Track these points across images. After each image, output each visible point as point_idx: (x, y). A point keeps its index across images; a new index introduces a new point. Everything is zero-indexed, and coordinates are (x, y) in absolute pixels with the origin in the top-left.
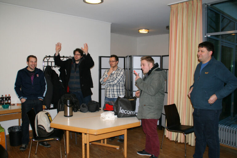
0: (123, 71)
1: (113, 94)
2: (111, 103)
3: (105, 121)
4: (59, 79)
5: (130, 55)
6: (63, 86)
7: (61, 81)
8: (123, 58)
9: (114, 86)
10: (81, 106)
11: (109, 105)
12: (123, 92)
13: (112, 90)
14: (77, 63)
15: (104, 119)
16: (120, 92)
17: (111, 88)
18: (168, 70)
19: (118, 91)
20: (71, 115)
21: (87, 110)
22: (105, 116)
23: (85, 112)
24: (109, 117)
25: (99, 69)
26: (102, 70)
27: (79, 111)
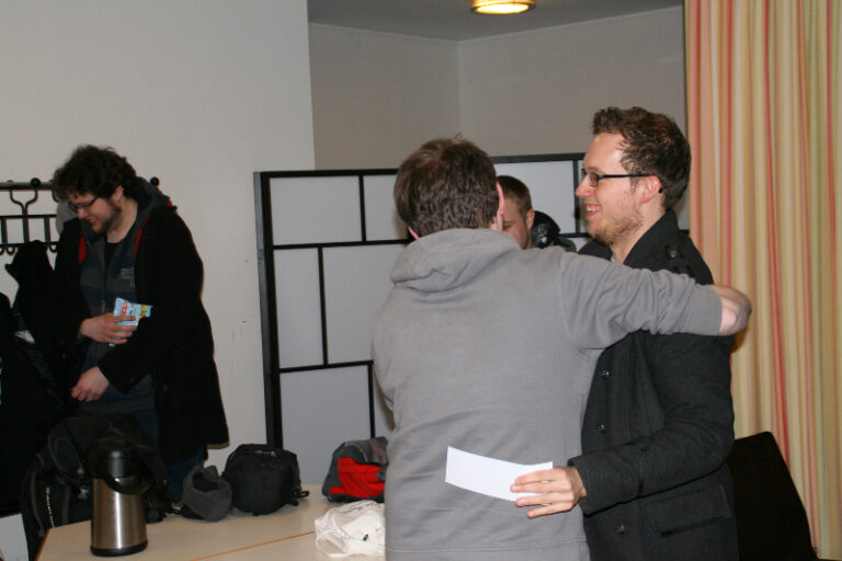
2: (370, 454)
4: (16, 329)
6: (42, 370)
7: (28, 337)
10: (189, 481)
11: (361, 463)
15: (337, 550)
20: (137, 542)
21: (228, 501)
22: (339, 531)
23: (216, 520)
24: (365, 539)
25: (262, 247)
26: (277, 254)
27: (179, 513)
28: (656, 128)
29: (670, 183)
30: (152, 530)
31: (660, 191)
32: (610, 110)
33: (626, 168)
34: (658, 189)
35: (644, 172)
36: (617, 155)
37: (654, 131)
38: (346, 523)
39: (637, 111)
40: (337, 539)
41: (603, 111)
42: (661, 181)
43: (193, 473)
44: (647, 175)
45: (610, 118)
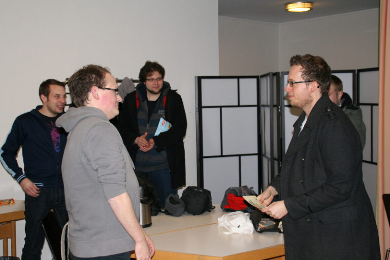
2: (240, 192)
3: (230, 236)
8: (255, 80)
10: (168, 200)
11: (237, 196)
14: (153, 98)
15: (227, 231)
18: (377, 105)
20: (148, 223)
21: (183, 209)
22: (228, 223)
23: (178, 216)
24: (239, 227)
25: (197, 106)
26: (203, 110)
27: (163, 212)
28: (315, 62)
29: (322, 83)
30: (154, 218)
31: (318, 87)
32: (297, 56)
33: (304, 79)
34: (317, 86)
35: (311, 80)
36: (300, 74)
37: (315, 63)
38: (231, 220)
39: (307, 56)
40: (227, 226)
41: (294, 57)
42: (318, 83)
43: (169, 197)
44: (312, 81)
45: (297, 60)
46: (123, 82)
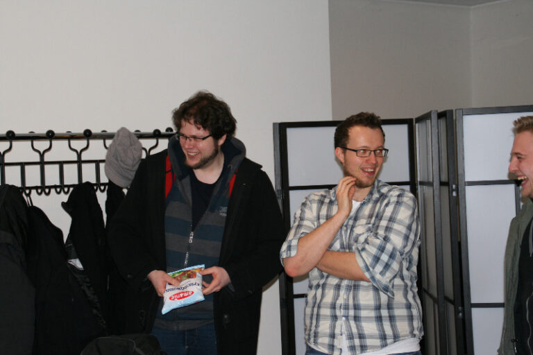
0: (411, 203)
1: (355, 330)
4: (69, 257)
5: (441, 110)
6: (89, 293)
7: (78, 264)
9: (356, 287)
12: (411, 318)
13: (346, 307)
16: (392, 318)
17: (341, 301)
19: (384, 313)
25: (279, 188)
46: (115, 138)
